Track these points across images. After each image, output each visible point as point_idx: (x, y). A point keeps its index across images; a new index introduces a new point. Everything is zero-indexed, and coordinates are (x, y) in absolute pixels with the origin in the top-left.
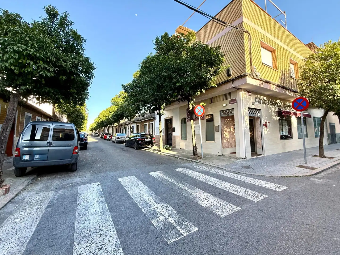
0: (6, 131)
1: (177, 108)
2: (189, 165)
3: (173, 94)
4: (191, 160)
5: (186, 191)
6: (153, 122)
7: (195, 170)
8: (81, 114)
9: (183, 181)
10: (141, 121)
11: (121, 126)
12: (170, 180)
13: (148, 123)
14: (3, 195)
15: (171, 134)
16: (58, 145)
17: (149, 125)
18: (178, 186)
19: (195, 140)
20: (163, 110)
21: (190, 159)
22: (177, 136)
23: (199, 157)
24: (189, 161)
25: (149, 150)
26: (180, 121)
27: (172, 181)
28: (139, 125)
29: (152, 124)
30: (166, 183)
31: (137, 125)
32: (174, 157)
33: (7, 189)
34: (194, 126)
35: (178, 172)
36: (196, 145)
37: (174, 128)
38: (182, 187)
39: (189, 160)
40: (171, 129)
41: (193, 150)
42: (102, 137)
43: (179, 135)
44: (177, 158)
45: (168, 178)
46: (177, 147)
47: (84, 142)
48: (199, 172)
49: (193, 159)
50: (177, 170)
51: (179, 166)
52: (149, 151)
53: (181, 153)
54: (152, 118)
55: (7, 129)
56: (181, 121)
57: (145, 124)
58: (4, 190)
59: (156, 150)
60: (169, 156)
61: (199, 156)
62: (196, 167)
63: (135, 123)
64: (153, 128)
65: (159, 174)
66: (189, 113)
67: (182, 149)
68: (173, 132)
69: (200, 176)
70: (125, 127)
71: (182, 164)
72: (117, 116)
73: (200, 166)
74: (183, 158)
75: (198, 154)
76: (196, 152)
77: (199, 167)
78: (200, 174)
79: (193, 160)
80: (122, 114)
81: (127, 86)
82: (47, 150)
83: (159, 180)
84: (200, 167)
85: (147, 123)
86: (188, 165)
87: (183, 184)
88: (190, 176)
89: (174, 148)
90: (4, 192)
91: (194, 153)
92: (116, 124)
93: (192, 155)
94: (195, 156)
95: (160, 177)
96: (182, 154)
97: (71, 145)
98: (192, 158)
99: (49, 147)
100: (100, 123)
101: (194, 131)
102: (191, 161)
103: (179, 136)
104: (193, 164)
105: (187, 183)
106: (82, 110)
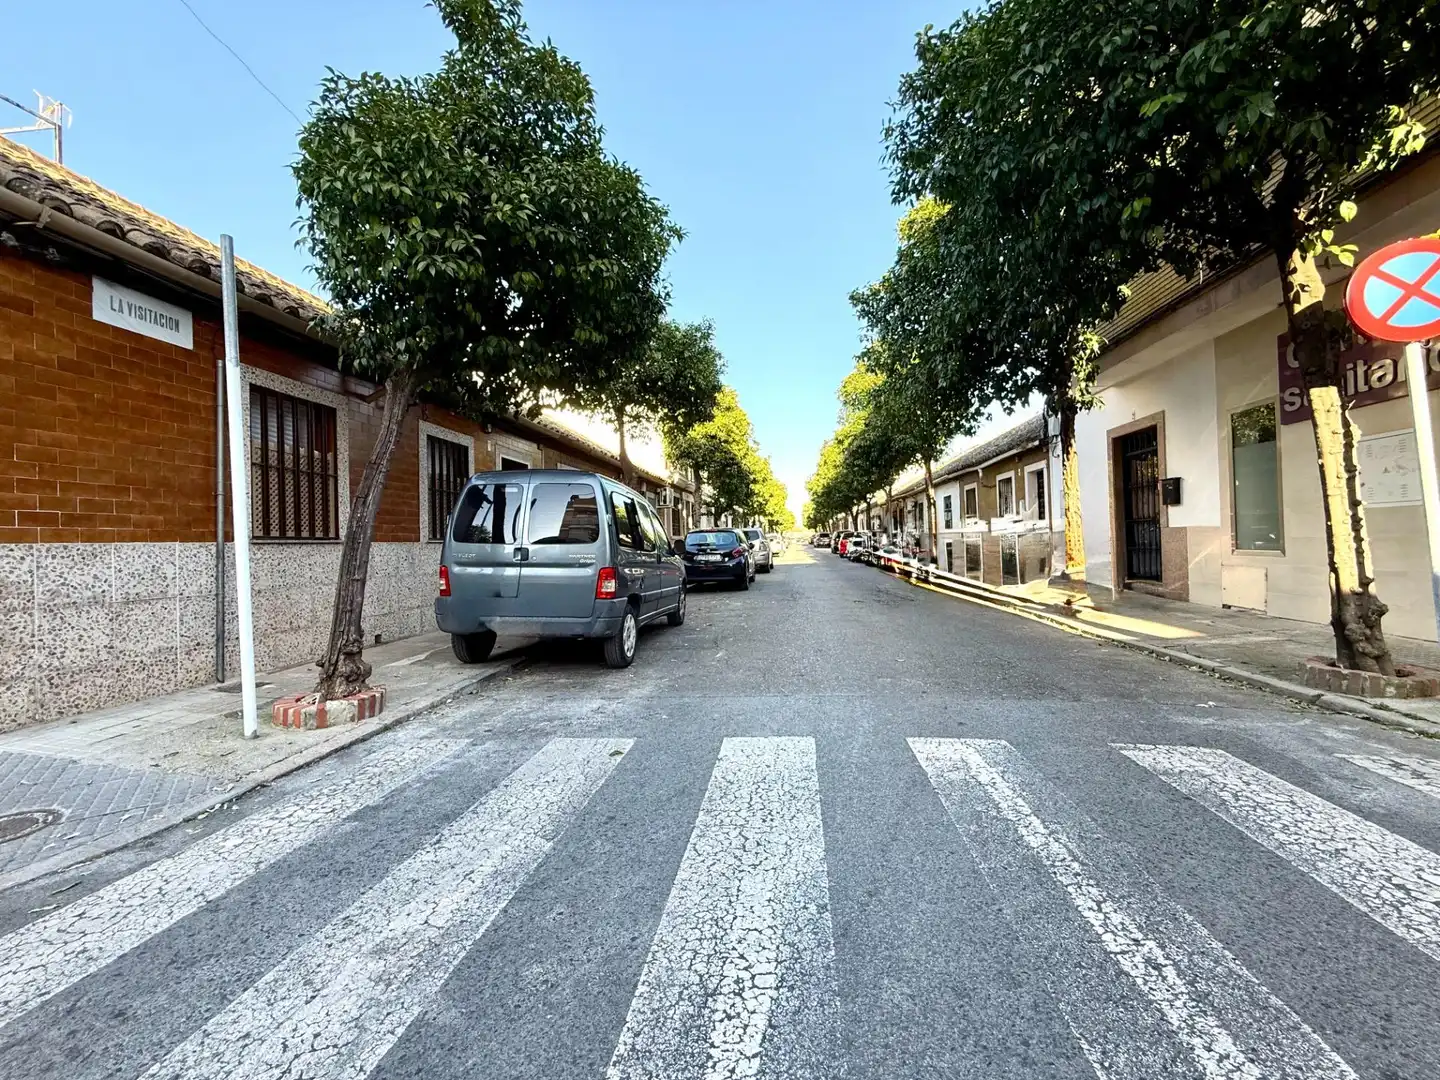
0: (364, 503)
1: (1193, 354)
2: (1283, 730)
3: (1120, 213)
4: (1313, 692)
5: (1162, 1032)
6: (1041, 465)
7: (1338, 787)
8: (733, 459)
9: (1168, 888)
10: (979, 468)
11: (904, 498)
12: (1034, 842)
13: (1016, 473)
14: (352, 719)
15: (1154, 521)
16: (547, 561)
17: (1020, 480)
18: (1087, 927)
19: (1358, 539)
20: (1090, 378)
21: (1307, 685)
22: (1195, 529)
23: (1409, 681)
24: (1284, 701)
25: (1008, 604)
26: (1220, 428)
27: (1055, 847)
28: (974, 485)
29: (1040, 474)
30: (985, 858)
31: (967, 487)
32: (1160, 655)
33: (367, 703)
34: (1348, 435)
35: (1146, 775)
36: (1364, 582)
37: (1177, 481)
38: (1126, 965)
39: (1291, 695)
40: (1156, 487)
41: (1338, 623)
42: (836, 549)
43: (1217, 523)
44: (1183, 663)
45: (1026, 810)
46: (1197, 596)
47: (737, 560)
48: (1391, 820)
49: (1338, 690)
50: (1146, 756)
51: (1167, 727)
52: (1010, 610)
53: (1231, 635)
54: (1037, 443)
55: (367, 496)
56: (1227, 431)
57: (1000, 477)
58: (356, 703)
59: (1049, 608)
60: (1124, 645)
61: (1400, 674)
62: (1359, 760)
63: (955, 479)
64: (1041, 496)
65: (975, 759)
66: (1295, 364)
67: (1243, 611)
68: (1172, 510)
69: (1406, 875)
70: (916, 503)
71: (1206, 713)
72: (864, 453)
73: (1412, 762)
74: (1232, 670)
75: (1393, 656)
76: (1374, 638)
77: (1397, 766)
78: (1415, 849)
79: (1329, 697)
80: (883, 444)
81: (875, 293)
82: (515, 577)
83: (944, 812)
84: (1420, 776)
85: (1011, 474)
86: (1272, 728)
87: (1150, 929)
88: (1271, 846)
89: (1179, 604)
90: (355, 711)
91: (1345, 642)
92: (880, 497)
93: (1320, 659)
94: (1354, 666)
95: (971, 784)
96: (1234, 641)
97: (589, 561)
98: (1314, 679)
99: (521, 565)
100: (823, 494)
101: (1350, 469)
102: (1314, 701)
103: (1216, 529)
104: (1330, 732)
105: (1211, 926)
106: (738, 443)
